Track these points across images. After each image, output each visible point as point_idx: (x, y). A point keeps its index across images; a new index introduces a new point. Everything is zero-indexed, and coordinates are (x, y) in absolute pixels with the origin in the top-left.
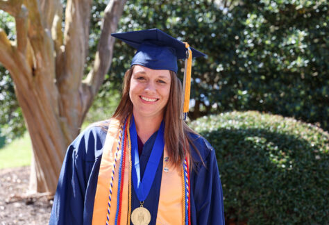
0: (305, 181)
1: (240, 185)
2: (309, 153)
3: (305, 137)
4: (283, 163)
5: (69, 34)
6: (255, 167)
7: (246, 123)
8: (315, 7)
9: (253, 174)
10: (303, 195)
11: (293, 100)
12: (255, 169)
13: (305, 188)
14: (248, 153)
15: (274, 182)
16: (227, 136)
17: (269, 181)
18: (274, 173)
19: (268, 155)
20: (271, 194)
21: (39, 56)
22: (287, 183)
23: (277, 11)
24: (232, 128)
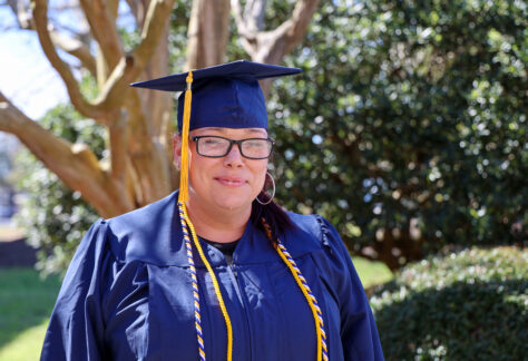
7: (500, 271)
14: (512, 324)
16: (472, 296)
21: (145, 182)
23: (523, 74)
24: (476, 280)
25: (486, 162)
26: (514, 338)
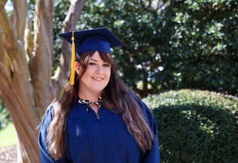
0: (230, 142)
1: (179, 150)
2: (231, 119)
3: (227, 107)
4: (212, 129)
5: (37, 42)
6: (189, 134)
7: (180, 100)
8: (227, 3)
9: (189, 140)
10: (229, 153)
11: (217, 76)
12: (190, 136)
13: (231, 148)
14: (183, 123)
15: (206, 145)
16: (166, 111)
17: (201, 145)
18: (204, 138)
19: (199, 124)
20: (204, 155)
21: (15, 62)
22: (216, 145)
23: (198, 9)
24: (169, 104)
25: (181, 51)
26: (183, 130)
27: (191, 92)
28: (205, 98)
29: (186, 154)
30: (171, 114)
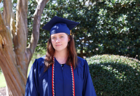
0: (132, 86)
1: (102, 91)
2: (133, 72)
3: (131, 65)
4: (121, 79)
5: (18, 27)
6: (108, 82)
7: (103, 61)
8: (130, 4)
9: (108, 85)
10: (132, 93)
11: (124, 46)
12: (109, 82)
13: (133, 89)
14: (105, 75)
15: (118, 88)
16: (94, 68)
17: (115, 88)
18: (117, 83)
19: (114, 75)
20: (117, 93)
22: (124, 88)
23: (113, 7)
24: (96, 63)
25: (102, 31)
26: (105, 79)
27: (109, 56)
28: (117, 60)
29: (106, 93)
30: (97, 70)
